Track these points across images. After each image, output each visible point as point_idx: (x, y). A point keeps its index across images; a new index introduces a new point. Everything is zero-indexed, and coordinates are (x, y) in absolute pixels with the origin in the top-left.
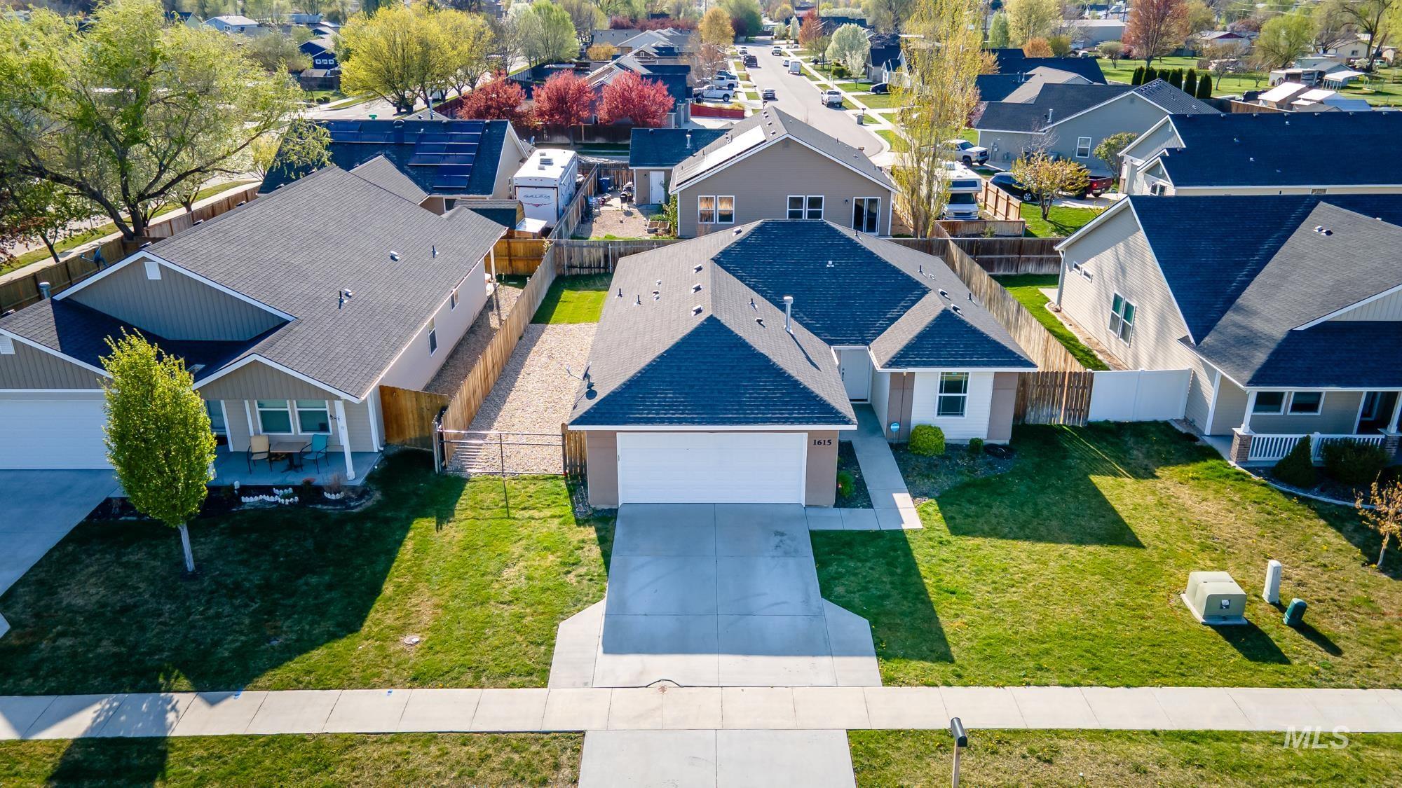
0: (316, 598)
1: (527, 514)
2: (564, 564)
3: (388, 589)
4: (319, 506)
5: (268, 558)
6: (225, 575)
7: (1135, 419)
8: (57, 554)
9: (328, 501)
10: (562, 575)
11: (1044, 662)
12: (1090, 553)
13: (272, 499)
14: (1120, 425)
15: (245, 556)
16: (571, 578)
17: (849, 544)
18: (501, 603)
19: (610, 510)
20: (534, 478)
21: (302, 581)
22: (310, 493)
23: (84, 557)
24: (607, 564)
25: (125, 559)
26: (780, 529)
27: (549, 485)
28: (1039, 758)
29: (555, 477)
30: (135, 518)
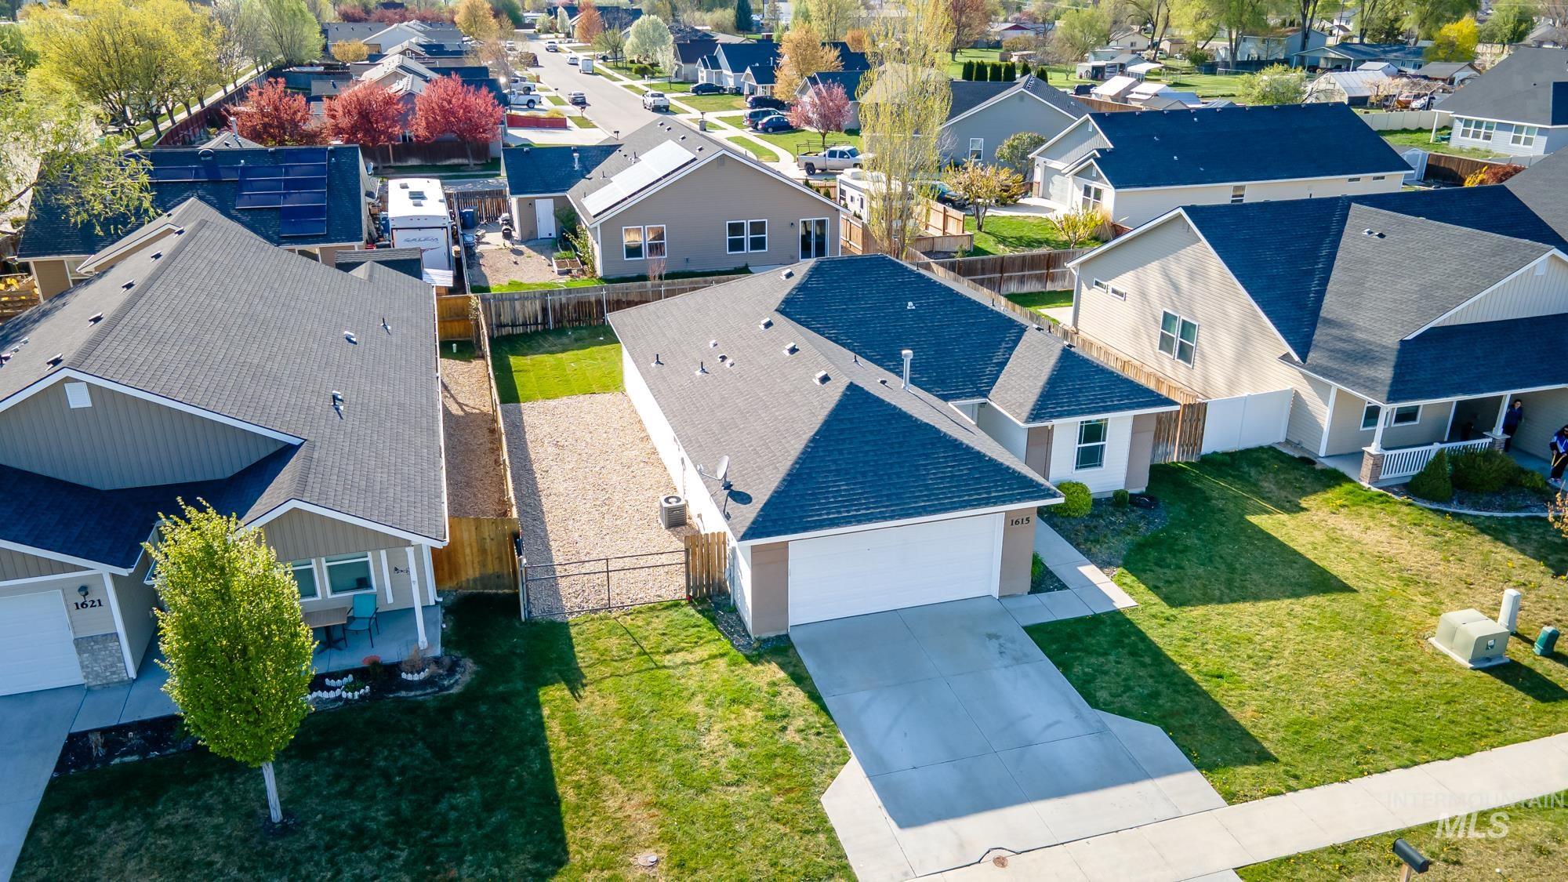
0: (480, 826)
1: (679, 658)
2: (770, 718)
3: (568, 795)
4: (403, 694)
5: (377, 781)
6: (333, 818)
7: (1241, 447)
8: (45, 837)
9: (410, 686)
10: (778, 733)
11: (1365, 740)
12: (1313, 607)
13: (332, 695)
14: (1232, 455)
15: (344, 785)
16: (791, 736)
17: (1073, 637)
18: (728, 785)
19: (778, 637)
20: (652, 609)
21: (443, 806)
22: (382, 676)
23: (92, 831)
24: (824, 708)
25: (162, 823)
26: (993, 630)
27: (675, 615)
28: (1445, 861)
29: (676, 605)
30: (135, 758)
